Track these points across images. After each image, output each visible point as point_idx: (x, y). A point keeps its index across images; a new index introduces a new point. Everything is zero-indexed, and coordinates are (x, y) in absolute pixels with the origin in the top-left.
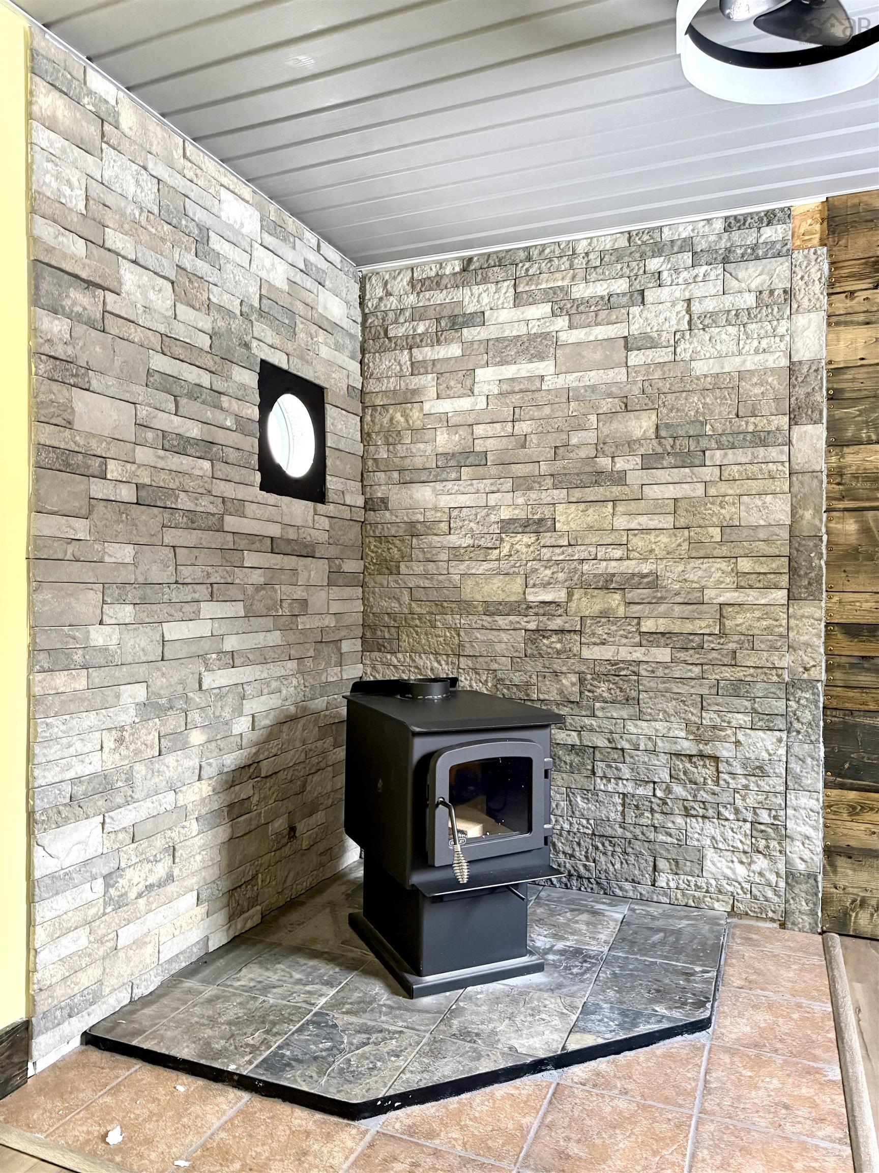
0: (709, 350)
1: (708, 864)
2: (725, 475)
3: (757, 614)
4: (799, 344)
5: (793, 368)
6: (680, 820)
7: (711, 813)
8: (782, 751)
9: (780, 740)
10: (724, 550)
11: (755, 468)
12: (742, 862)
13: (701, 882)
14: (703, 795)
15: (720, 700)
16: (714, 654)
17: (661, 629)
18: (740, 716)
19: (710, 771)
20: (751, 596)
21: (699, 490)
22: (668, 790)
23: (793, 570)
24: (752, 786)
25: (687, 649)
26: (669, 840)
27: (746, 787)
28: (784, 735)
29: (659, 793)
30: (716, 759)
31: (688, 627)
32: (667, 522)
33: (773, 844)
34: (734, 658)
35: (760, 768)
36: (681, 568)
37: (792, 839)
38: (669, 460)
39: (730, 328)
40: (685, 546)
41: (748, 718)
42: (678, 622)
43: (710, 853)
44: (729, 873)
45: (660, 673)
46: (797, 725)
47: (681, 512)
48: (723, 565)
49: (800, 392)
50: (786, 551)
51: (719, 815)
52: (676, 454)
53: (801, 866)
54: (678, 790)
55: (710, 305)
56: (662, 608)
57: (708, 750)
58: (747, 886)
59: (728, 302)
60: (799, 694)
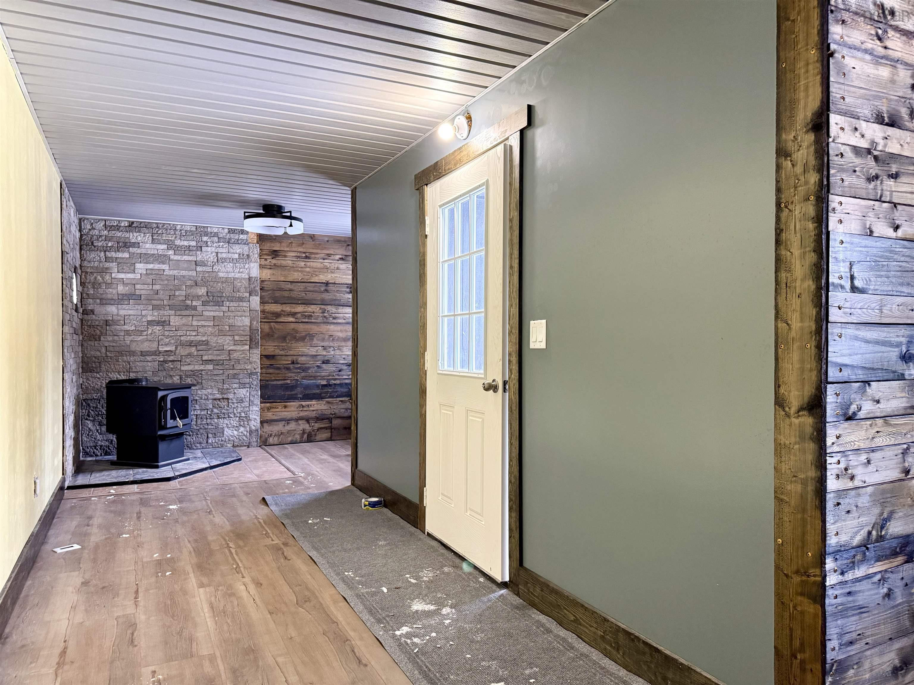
0: (223, 269)
1: (225, 432)
2: (230, 309)
3: (240, 353)
4: (251, 272)
5: (250, 279)
6: (216, 420)
7: (226, 416)
8: (248, 394)
9: (247, 391)
10: (230, 333)
11: (239, 308)
12: (236, 430)
13: (223, 439)
14: (223, 411)
15: (229, 380)
16: (227, 366)
17: (210, 359)
18: (235, 385)
19: (226, 403)
20: (239, 348)
21: (222, 314)
22: (212, 411)
23: (251, 340)
24: (239, 406)
25: (218, 365)
26: (212, 427)
27: (237, 406)
28: (249, 389)
29: (209, 413)
30: (228, 399)
31: (219, 358)
32: (211, 324)
33: (246, 423)
34: (233, 367)
35: (242, 400)
36: (216, 338)
37: (251, 420)
38: (212, 303)
39: (230, 264)
40: (217, 332)
41: (238, 385)
42: (215, 356)
43: (226, 429)
44: (232, 434)
45: (209, 373)
46: (252, 386)
47: (215, 320)
48: (230, 338)
49: (252, 286)
50: (249, 334)
51: (229, 417)
52: (214, 302)
53: (254, 428)
54: (215, 411)
55: (224, 256)
56: (210, 352)
57: (225, 396)
58: (238, 437)
59: (230, 255)
60: (253, 376)
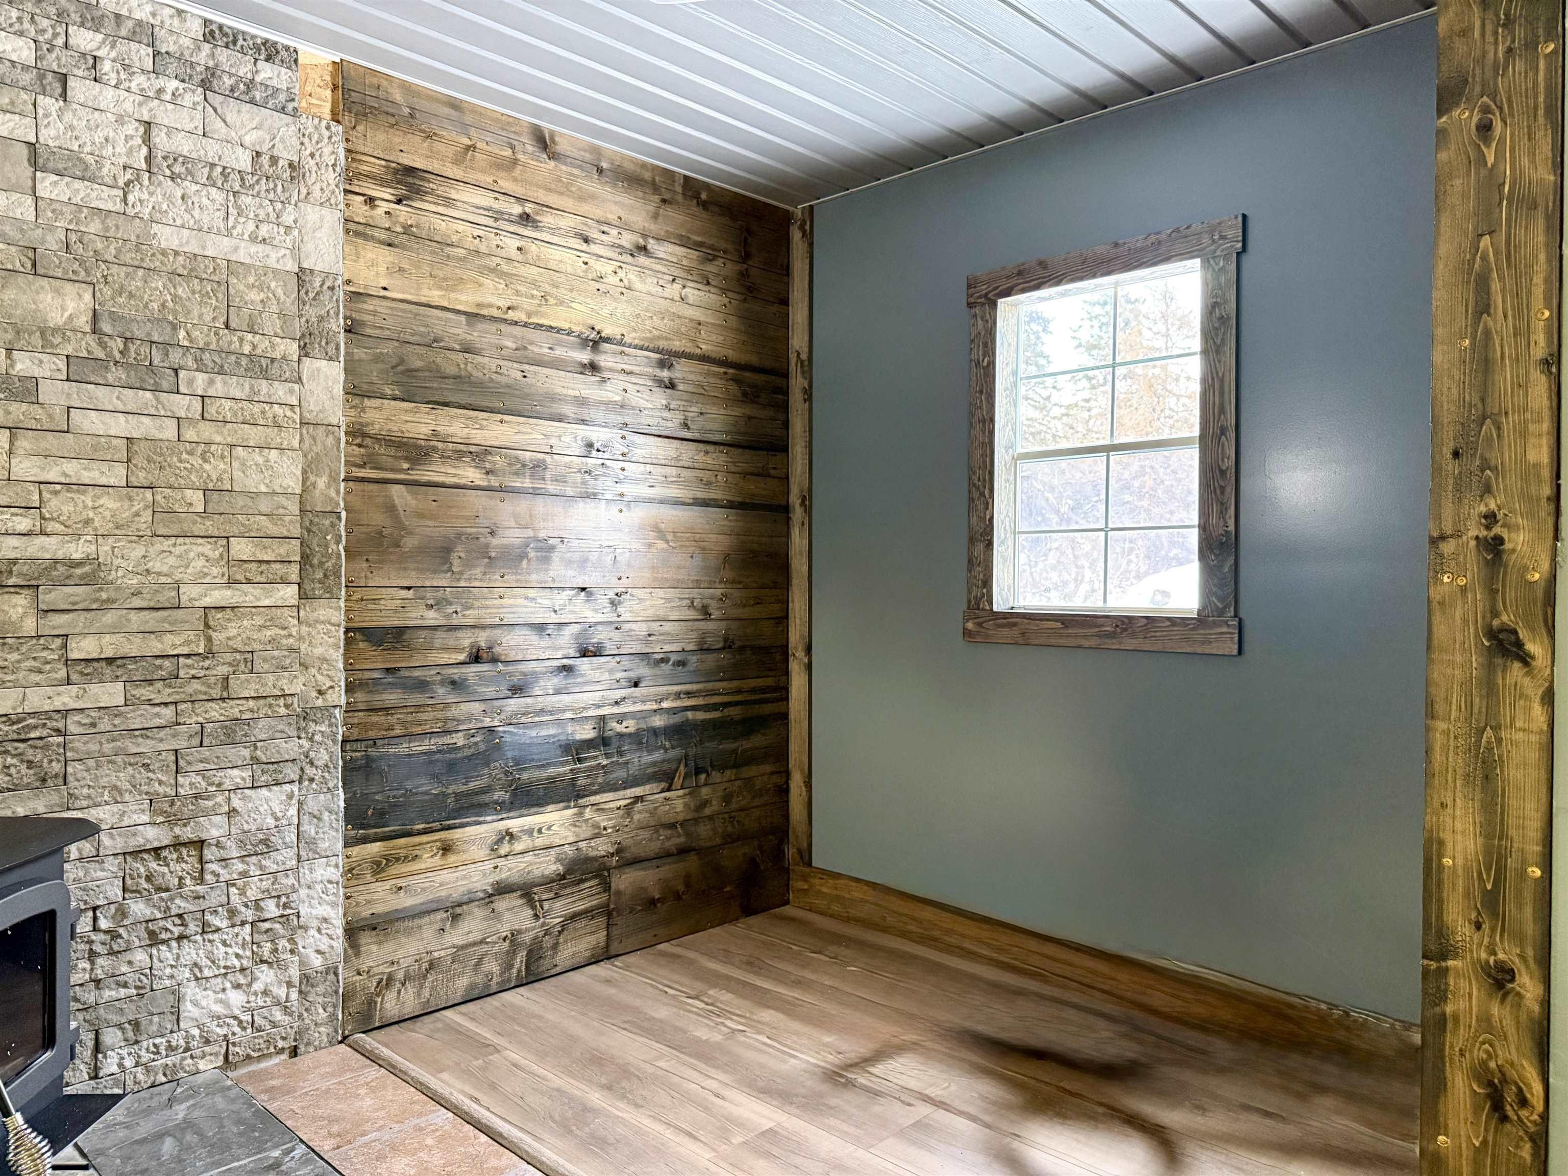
0: (178, 212)
1: (188, 1009)
2: (212, 411)
3: (259, 621)
4: (309, 247)
5: (302, 276)
6: (140, 957)
7: (193, 928)
8: (293, 811)
9: (290, 796)
10: (209, 526)
11: (256, 409)
12: (238, 986)
13: (178, 1039)
14: (179, 905)
15: (205, 752)
16: (196, 685)
17: (109, 653)
18: (236, 772)
19: (191, 863)
20: (249, 595)
21: (169, 431)
22: (122, 912)
23: (305, 558)
24: (254, 870)
25: (150, 682)
26: (123, 992)
27: (244, 874)
28: (295, 788)
29: (103, 924)
30: (200, 844)
31: (156, 646)
32: (117, 475)
33: (283, 943)
34: (226, 687)
35: (265, 842)
36: (139, 551)
37: (305, 928)
38: (115, 374)
39: (213, 191)
40: (147, 516)
41: (247, 774)
42: (137, 639)
43: (191, 991)
44: (218, 1009)
45: (104, 725)
46: (310, 771)
47: (138, 460)
48: (206, 548)
49: (312, 312)
50: (296, 531)
51: (206, 927)
52: (128, 366)
53: (317, 962)
54: (138, 908)
55: (184, 145)
56: (109, 618)
57: (188, 833)
58: (246, 1018)
59: (211, 150)
60: (312, 727)
